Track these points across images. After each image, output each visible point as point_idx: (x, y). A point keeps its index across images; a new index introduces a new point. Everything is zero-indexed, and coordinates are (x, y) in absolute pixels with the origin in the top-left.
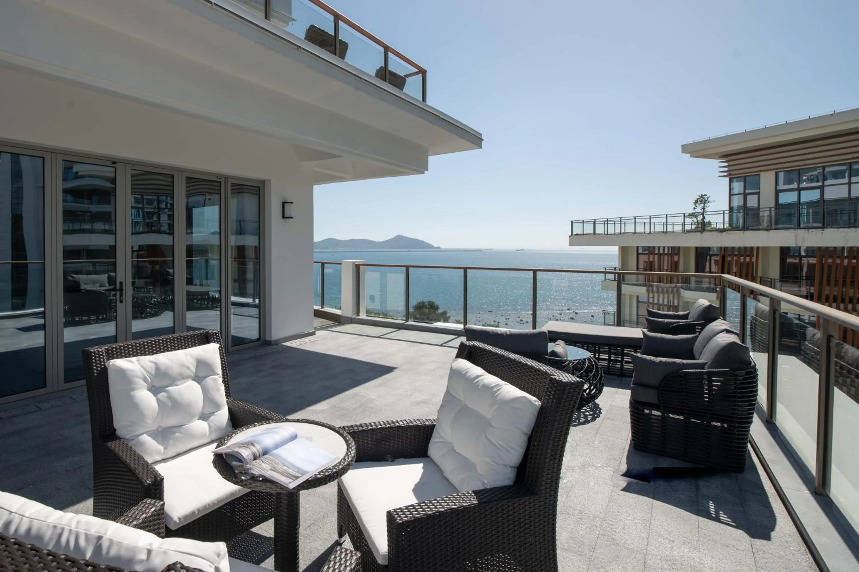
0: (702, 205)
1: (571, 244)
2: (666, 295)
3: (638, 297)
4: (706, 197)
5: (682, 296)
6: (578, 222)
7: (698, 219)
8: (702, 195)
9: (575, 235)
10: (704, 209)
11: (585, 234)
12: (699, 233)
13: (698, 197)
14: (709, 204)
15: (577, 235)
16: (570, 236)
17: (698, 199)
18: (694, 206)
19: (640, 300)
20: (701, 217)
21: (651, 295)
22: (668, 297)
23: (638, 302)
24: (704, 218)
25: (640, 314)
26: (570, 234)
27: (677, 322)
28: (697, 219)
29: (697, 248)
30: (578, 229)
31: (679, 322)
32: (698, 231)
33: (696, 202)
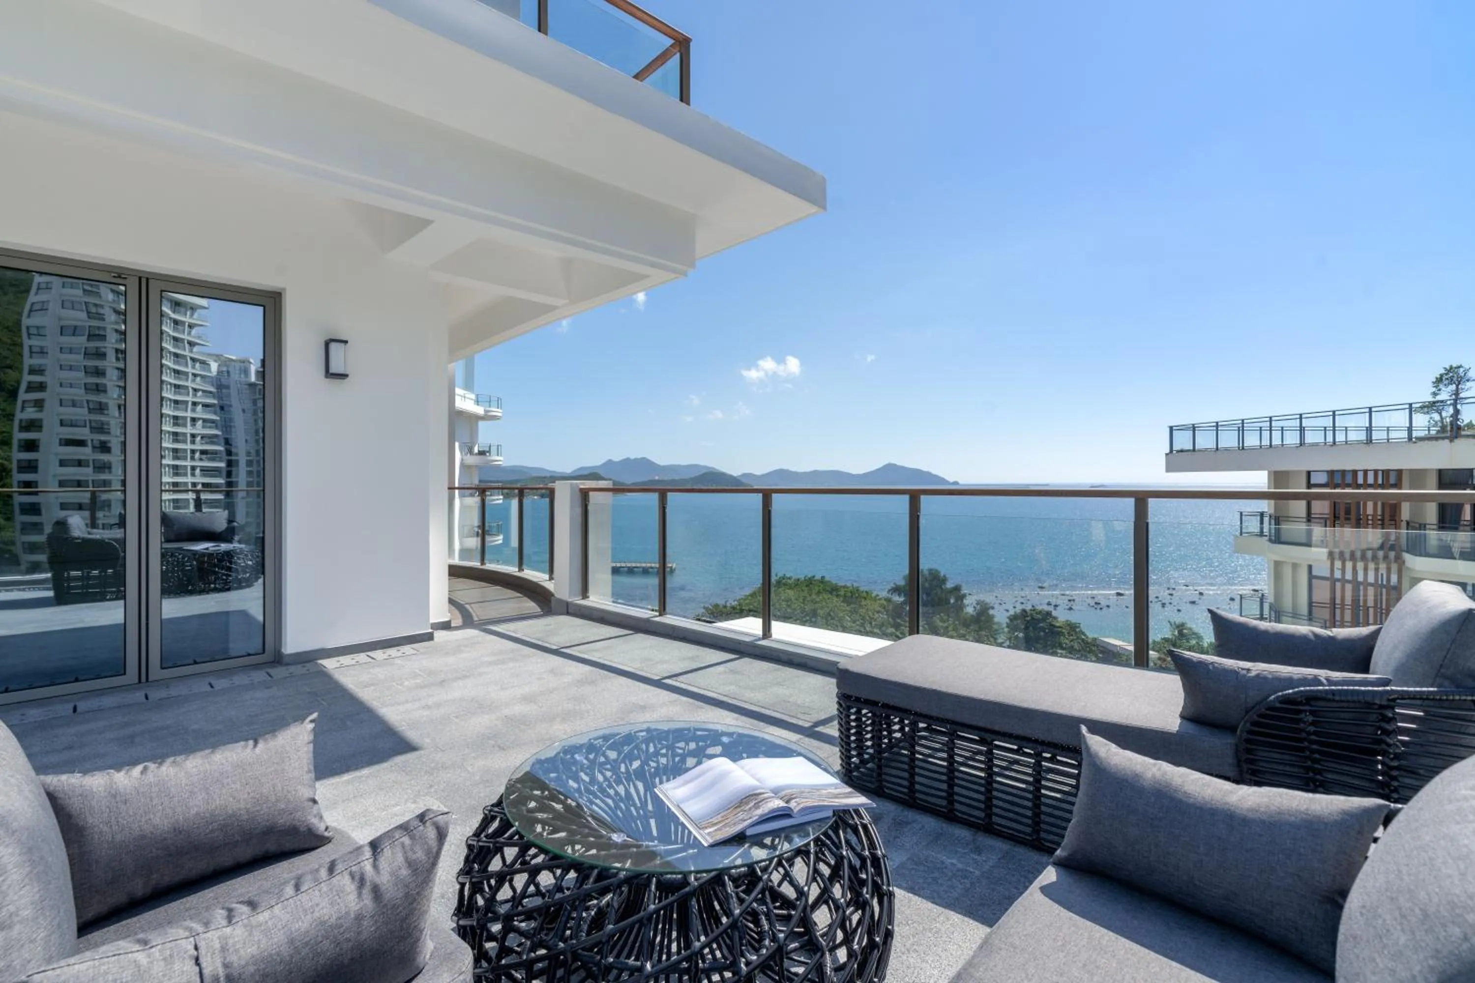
0: (1453, 387)
1: (1169, 469)
2: (1371, 566)
3: (1310, 567)
4: (1461, 370)
5: (1408, 569)
6: (1183, 428)
7: (1444, 414)
8: (1451, 367)
9: (1178, 451)
10: (1457, 393)
11: (1200, 451)
12: (1447, 441)
13: (1443, 371)
14: (1469, 384)
15: (1182, 451)
16: (1167, 454)
17: (1442, 375)
18: (1434, 389)
19: (1315, 572)
20: (1451, 410)
21: (1338, 564)
22: (1377, 570)
23: (1311, 577)
24: (1457, 412)
25: (1314, 599)
26: (1168, 451)
27: (1304, 681)
28: (1440, 414)
29: (1440, 471)
30: (1183, 441)
31: (1316, 681)
32: (1443, 438)
33: (1439, 380)
